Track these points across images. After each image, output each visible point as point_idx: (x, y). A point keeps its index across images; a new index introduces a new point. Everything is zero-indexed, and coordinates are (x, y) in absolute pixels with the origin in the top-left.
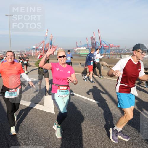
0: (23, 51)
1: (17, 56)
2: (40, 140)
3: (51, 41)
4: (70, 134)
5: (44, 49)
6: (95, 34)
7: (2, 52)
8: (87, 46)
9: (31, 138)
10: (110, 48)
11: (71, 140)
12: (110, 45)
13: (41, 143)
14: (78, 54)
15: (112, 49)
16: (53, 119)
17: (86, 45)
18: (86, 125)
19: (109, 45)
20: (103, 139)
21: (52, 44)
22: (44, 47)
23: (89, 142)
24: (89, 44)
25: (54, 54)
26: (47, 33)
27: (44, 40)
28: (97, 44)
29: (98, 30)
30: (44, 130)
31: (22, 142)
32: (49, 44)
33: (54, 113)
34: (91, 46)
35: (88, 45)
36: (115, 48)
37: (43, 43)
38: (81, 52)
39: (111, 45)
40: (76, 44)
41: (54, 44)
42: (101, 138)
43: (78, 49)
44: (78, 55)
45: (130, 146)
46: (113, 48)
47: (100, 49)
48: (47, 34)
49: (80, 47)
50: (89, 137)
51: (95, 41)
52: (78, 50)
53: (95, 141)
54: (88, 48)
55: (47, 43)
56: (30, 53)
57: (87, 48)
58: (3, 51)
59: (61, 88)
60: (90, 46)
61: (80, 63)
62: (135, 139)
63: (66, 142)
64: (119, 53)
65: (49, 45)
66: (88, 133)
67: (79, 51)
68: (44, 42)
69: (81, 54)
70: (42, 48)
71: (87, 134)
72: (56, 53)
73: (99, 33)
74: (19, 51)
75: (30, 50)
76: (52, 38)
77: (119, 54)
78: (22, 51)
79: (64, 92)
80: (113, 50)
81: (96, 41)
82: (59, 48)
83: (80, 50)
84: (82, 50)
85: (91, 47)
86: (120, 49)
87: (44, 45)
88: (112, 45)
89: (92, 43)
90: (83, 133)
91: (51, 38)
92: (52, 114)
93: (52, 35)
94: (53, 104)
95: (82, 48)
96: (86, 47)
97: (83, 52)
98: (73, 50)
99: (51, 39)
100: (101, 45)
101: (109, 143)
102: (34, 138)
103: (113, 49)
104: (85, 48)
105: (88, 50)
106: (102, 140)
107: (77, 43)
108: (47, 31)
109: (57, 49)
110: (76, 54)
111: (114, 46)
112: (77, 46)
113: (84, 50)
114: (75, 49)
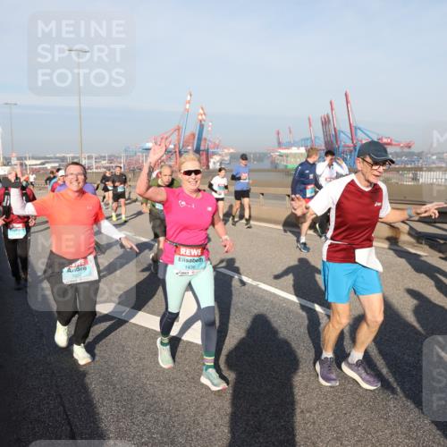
0: (118, 157)
1: (99, 170)
2: (165, 427)
3: (202, 127)
4: (258, 413)
5: (180, 152)
6: (334, 106)
7: (57, 158)
8: (309, 144)
9: (140, 418)
11: (259, 430)
13: (168, 436)
14: (281, 167)
17: (308, 139)
18: (307, 386)
20: (359, 432)
21: (204, 135)
22: (179, 144)
23: (314, 439)
24: (315, 137)
25: (208, 166)
26: (189, 102)
27: (181, 125)
28: (342, 134)
29: (346, 95)
30: (177, 395)
31: (112, 428)
32: (193, 135)
34: (323, 145)
35: (312, 141)
36: (398, 150)
37: (176, 133)
39: (385, 140)
40: (276, 136)
41: (208, 137)
42: (354, 430)
43: (283, 151)
47: (351, 152)
48: (188, 106)
49: (290, 145)
50: (314, 423)
51: (335, 129)
52: (281, 156)
53: (333, 438)
55: (188, 133)
56: (137, 161)
58: (58, 155)
59: (183, 250)
60: (321, 143)
61: (289, 195)
63: (243, 436)
64: (409, 166)
65: (194, 137)
66: (311, 412)
67: (285, 158)
68: (178, 129)
69: (290, 166)
70: (175, 148)
71: (308, 415)
72: (214, 163)
73: (347, 103)
74: (105, 157)
75: (138, 154)
76: (204, 117)
77: (409, 170)
78: (114, 156)
79: (191, 261)
81: (338, 129)
82: (223, 148)
83: (287, 156)
84: (295, 155)
85: (323, 147)
86: (412, 154)
87: (179, 140)
88: (389, 141)
89: (326, 134)
90: (298, 411)
91: (200, 117)
93: (202, 109)
95: (294, 150)
96: (306, 147)
98: (265, 155)
99: (201, 121)
100: (352, 139)
102: (149, 417)
104: (302, 150)
106: (355, 435)
107: (278, 134)
108: (189, 97)
109: (219, 151)
110: (276, 167)
111: (395, 145)
112: (279, 143)
113: (302, 154)
114: (274, 151)
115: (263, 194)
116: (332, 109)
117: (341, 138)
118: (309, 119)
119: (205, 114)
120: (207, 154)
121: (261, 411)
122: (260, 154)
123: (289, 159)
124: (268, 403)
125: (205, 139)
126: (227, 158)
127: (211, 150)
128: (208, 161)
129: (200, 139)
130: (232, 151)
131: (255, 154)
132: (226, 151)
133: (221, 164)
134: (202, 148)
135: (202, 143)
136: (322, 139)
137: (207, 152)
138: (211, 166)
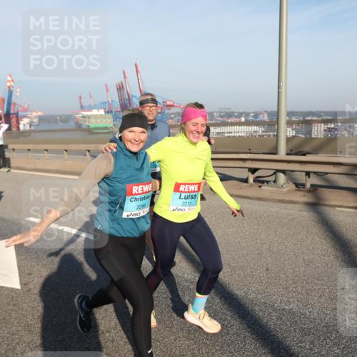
3: (10, 93)
8: (107, 106)
10: (167, 111)
12: (166, 102)
14: (84, 127)
15: (171, 114)
16: (14, 305)
17: (105, 103)
19: (164, 102)
21: (13, 100)
24: (112, 101)
25: (19, 128)
28: (134, 99)
29: (136, 65)
32: (4, 100)
33: (18, 286)
34: (119, 107)
35: (110, 104)
36: (178, 110)
38: (94, 120)
39: (168, 103)
40: (79, 101)
41: (18, 102)
43: (85, 113)
44: (83, 130)
45: (217, 351)
46: (173, 110)
49: (90, 108)
51: (128, 94)
52: (83, 117)
53: (129, 351)
54: (111, 112)
57: (108, 112)
60: (117, 106)
61: (89, 151)
62: (228, 333)
65: (4, 102)
66: (109, 332)
67: (87, 119)
69: (92, 126)
71: (107, 335)
72: (24, 125)
73: (137, 72)
76: (12, 83)
80: (173, 116)
81: (130, 94)
82: (32, 111)
83: (89, 117)
84: (96, 116)
85: (119, 109)
88: (171, 103)
89: (121, 98)
91: (8, 84)
92: (13, 290)
93: (10, 76)
94: (16, 262)
95: (95, 112)
96: (105, 109)
97: (99, 120)
98: (70, 116)
99: (9, 87)
101: (164, 349)
103: (174, 114)
104: (102, 112)
105: (109, 115)
107: (80, 98)
109: (28, 114)
110: (80, 127)
111: (177, 107)
112: (82, 107)
113: (101, 115)
114: (77, 113)
115: (66, 151)
116: (125, 77)
117: (133, 102)
118: (106, 86)
119: (12, 80)
120: (17, 117)
121: (67, 339)
122: (65, 116)
123: (90, 119)
124: (73, 330)
125: (15, 104)
126: (36, 120)
127: (20, 114)
128: (18, 123)
129: (9, 104)
130: (40, 114)
131: (61, 116)
132: (34, 114)
133: (30, 126)
134: (12, 112)
135: (12, 107)
136: (118, 103)
137: (17, 115)
138: (21, 127)
